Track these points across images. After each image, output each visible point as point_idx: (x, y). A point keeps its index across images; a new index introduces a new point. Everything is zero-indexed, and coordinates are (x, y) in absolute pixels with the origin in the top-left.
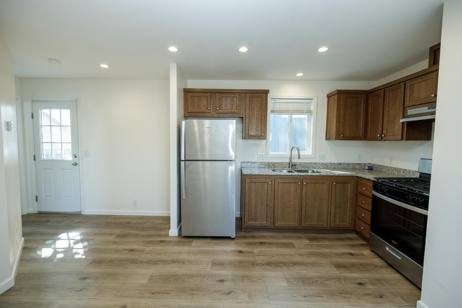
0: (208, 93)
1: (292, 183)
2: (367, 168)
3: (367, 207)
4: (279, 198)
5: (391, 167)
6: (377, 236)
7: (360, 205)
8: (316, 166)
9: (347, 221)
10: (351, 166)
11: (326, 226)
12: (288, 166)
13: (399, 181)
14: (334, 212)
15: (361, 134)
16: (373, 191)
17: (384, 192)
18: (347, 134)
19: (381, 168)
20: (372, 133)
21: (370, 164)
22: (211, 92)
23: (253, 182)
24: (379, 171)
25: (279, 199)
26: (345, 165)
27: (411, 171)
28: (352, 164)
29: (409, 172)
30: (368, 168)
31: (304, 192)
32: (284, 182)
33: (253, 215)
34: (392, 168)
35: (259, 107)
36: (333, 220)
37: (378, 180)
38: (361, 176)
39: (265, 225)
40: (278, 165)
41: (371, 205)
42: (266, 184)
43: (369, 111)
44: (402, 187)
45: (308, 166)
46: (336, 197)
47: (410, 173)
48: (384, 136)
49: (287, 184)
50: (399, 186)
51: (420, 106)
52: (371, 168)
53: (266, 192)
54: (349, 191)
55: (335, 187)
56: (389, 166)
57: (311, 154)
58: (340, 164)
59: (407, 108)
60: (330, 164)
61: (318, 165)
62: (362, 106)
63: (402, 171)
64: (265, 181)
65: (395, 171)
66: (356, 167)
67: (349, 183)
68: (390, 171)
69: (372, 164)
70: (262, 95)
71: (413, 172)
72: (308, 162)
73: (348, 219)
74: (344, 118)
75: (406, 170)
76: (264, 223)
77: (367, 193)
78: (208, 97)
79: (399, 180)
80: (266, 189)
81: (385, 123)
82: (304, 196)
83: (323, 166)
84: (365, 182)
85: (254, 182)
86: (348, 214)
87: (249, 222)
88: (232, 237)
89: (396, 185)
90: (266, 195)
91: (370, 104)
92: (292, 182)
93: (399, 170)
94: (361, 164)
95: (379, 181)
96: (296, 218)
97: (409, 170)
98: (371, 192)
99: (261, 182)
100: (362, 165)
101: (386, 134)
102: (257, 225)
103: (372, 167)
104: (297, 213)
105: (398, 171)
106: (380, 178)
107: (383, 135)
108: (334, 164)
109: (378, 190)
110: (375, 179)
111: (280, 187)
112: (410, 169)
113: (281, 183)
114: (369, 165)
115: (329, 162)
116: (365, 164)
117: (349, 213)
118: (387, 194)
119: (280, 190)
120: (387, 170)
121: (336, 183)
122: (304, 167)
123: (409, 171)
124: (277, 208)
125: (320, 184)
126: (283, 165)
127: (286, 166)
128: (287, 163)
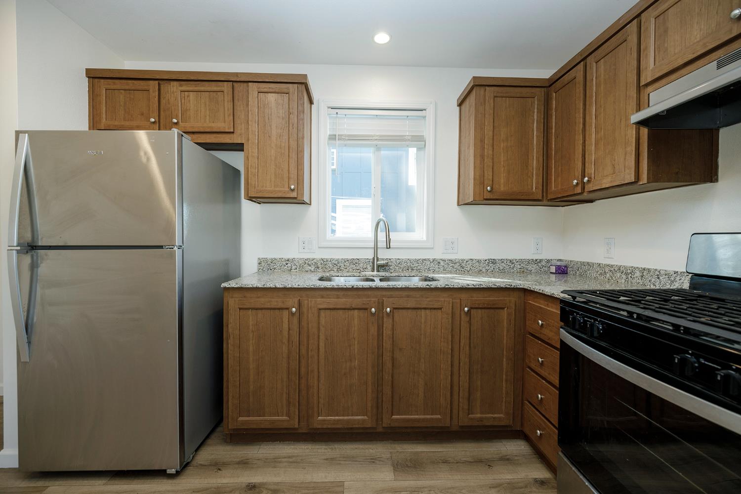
0: (151, 82)
1: (354, 309)
2: (553, 269)
3: (549, 374)
4: (322, 350)
5: (609, 265)
6: (576, 471)
7: (533, 366)
8: (437, 266)
9: (504, 407)
10: (519, 267)
11: (448, 424)
12: (370, 268)
13: (639, 301)
14: (467, 385)
15: (534, 184)
16: (561, 329)
17: (592, 336)
18: (502, 186)
19: (584, 268)
20: (560, 180)
21: (560, 260)
22: (158, 77)
23: (248, 309)
24: (581, 275)
25: (320, 353)
26: (503, 264)
27: (662, 272)
28: (521, 261)
29: (658, 274)
30: (556, 271)
31: (387, 332)
32: (331, 307)
33: (251, 399)
34: (612, 266)
35: (283, 119)
36: (466, 407)
37: (574, 298)
38: (532, 289)
39: (285, 425)
40: (347, 264)
41: (558, 368)
42: (286, 313)
43: (552, 128)
44: (649, 319)
45: (419, 268)
46: (472, 346)
47: (661, 278)
48: (589, 181)
49: (341, 312)
50: (640, 317)
52: (562, 271)
53: (287, 333)
54: (505, 329)
55: (468, 319)
56: (604, 263)
57: (425, 238)
58: (494, 262)
59: (650, 89)
60: (470, 262)
61: (442, 263)
62: (535, 117)
63: (638, 274)
64: (280, 305)
65: (619, 275)
66: (530, 267)
67: (504, 308)
68: (608, 275)
69: (566, 261)
70: (288, 88)
71: (667, 274)
72: (418, 258)
73: (504, 404)
74: (493, 146)
75: (649, 270)
76: (281, 419)
77: (548, 333)
78: (151, 91)
79: (637, 297)
80: (286, 326)
81: (591, 148)
82: (387, 344)
83: (453, 267)
84: (541, 304)
85: (252, 309)
86: (504, 389)
87: (241, 419)
88: (169, 471)
89: (631, 314)
90: (286, 342)
91: (554, 111)
92: (353, 306)
93: (629, 272)
94: (541, 261)
95: (578, 299)
96: (369, 405)
97: (656, 270)
98: (558, 333)
99: (273, 306)
100: (543, 263)
101: (593, 176)
102: (262, 426)
103: (566, 267)
104: (370, 390)
105: (627, 274)
106: (581, 292)
107: (586, 179)
108: (479, 261)
109: (574, 328)
110: (566, 296)
111: (323, 321)
112: (659, 268)
113: (325, 309)
114: (559, 263)
115: (467, 257)
116: (548, 261)
117: (506, 388)
118: (603, 344)
119: (322, 329)
120: (601, 274)
121: (471, 309)
122: (410, 270)
124: (316, 378)
125: (428, 311)
126: (357, 264)
127: (365, 267)
128: (368, 261)
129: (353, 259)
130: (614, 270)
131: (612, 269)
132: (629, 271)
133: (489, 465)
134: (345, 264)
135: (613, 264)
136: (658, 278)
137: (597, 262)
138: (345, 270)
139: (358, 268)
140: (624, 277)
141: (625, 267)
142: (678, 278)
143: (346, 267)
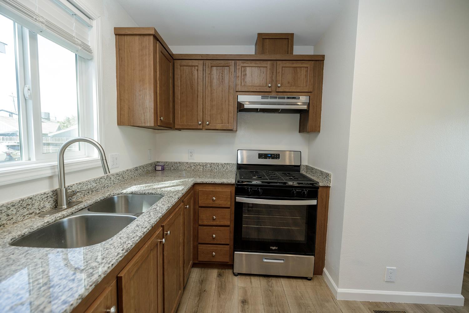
5: (193, 163)
9: (191, 257)
19: (177, 166)
24: (174, 169)
27: (219, 164)
30: (162, 169)
34: (195, 163)
47: (219, 166)
48: (208, 124)
51: (253, 93)
54: (192, 210)
56: (190, 162)
59: (238, 93)
63: (209, 165)
65: (199, 167)
68: (193, 168)
71: (222, 165)
73: (191, 255)
75: (214, 164)
101: (210, 122)
105: (203, 166)
112: (218, 162)
120: (188, 167)
123: (217, 164)
126: (30, 206)
127: (42, 206)
128: (46, 196)
129: (23, 200)
130: (196, 165)
131: (195, 164)
132: (204, 165)
133: (204, 291)
134: (9, 212)
135: (196, 162)
136: (218, 166)
137: (185, 161)
138: (8, 222)
139: (31, 211)
140: (202, 167)
141: (202, 163)
142: (226, 166)
143: (11, 217)
